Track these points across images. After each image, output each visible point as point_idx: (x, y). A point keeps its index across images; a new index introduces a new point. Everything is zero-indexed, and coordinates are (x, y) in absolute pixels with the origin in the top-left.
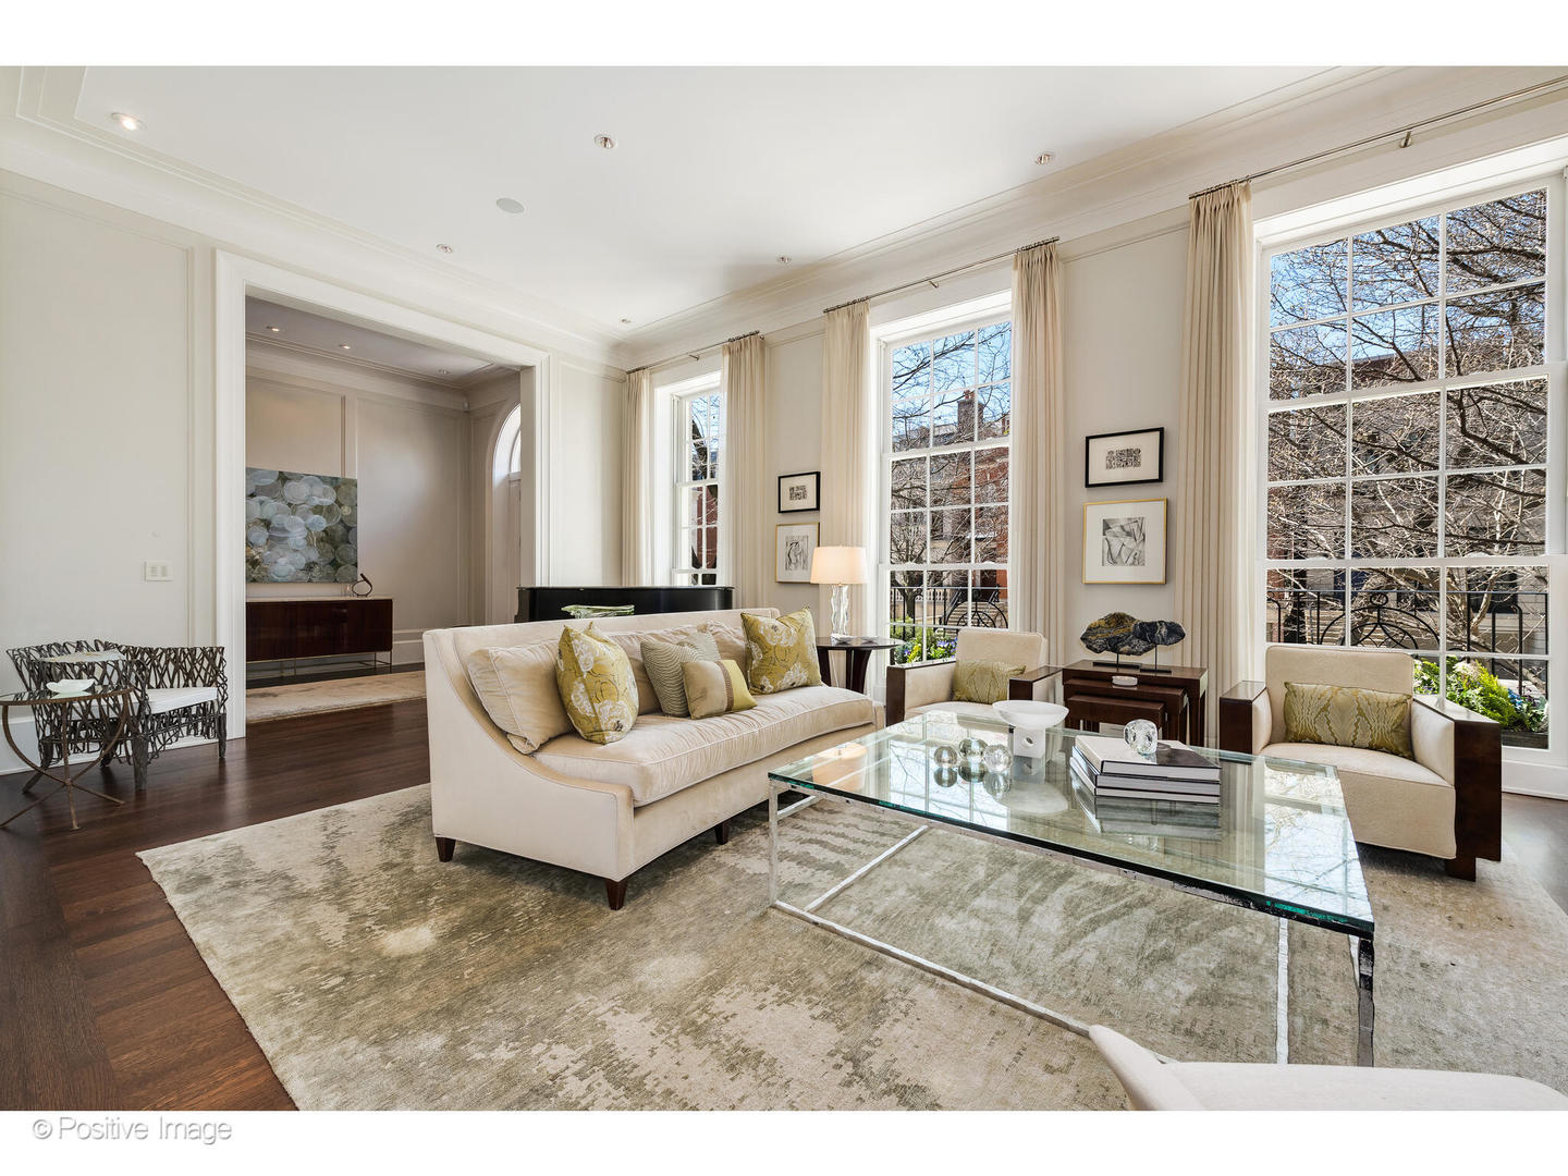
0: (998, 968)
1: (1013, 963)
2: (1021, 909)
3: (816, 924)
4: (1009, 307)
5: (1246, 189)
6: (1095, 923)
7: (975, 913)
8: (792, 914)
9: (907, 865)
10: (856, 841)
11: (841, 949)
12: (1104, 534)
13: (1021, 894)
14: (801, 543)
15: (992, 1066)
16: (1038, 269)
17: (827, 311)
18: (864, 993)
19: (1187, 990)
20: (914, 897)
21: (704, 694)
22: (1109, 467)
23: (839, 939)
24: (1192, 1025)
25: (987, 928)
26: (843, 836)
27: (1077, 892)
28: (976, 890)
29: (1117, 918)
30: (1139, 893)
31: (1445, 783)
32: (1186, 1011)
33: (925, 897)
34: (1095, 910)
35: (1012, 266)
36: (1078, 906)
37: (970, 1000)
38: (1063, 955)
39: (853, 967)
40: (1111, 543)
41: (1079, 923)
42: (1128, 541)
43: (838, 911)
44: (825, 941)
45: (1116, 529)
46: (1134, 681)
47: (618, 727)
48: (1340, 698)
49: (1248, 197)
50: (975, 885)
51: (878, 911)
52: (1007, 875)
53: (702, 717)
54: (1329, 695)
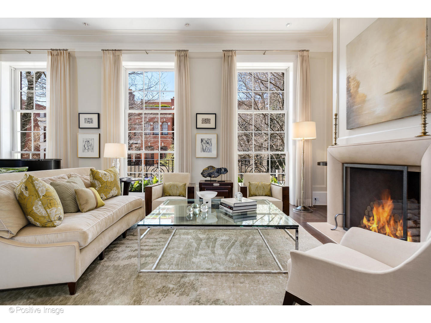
0: (216, 266)
1: (218, 263)
2: (211, 251)
3: (159, 272)
4: (174, 67)
5: (235, 53)
6: (229, 249)
7: (201, 255)
8: (148, 272)
9: (173, 248)
10: (152, 246)
11: (172, 276)
12: (201, 143)
13: (209, 247)
14: (90, 141)
15: (230, 287)
16: (183, 58)
17: (103, 50)
18: (187, 284)
19: (255, 256)
20: (182, 256)
21: (87, 202)
22: (202, 123)
23: (169, 274)
24: (260, 263)
25: (207, 258)
26: (146, 245)
27: (221, 242)
28: (197, 249)
29: (233, 246)
30: (234, 239)
31: (280, 201)
32: (258, 261)
33: (185, 255)
34: (227, 246)
35: (175, 55)
36: (223, 246)
37: (215, 275)
38: (228, 258)
39: (179, 280)
40: (203, 146)
41: (226, 250)
42: (207, 145)
43: (162, 267)
44: (166, 276)
45: (204, 142)
46: (218, 184)
47: (60, 219)
48: (260, 185)
49: (235, 56)
50: (196, 248)
51: (175, 263)
52: (202, 243)
53: (87, 211)
54: (257, 184)
